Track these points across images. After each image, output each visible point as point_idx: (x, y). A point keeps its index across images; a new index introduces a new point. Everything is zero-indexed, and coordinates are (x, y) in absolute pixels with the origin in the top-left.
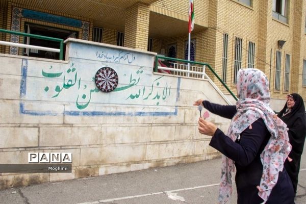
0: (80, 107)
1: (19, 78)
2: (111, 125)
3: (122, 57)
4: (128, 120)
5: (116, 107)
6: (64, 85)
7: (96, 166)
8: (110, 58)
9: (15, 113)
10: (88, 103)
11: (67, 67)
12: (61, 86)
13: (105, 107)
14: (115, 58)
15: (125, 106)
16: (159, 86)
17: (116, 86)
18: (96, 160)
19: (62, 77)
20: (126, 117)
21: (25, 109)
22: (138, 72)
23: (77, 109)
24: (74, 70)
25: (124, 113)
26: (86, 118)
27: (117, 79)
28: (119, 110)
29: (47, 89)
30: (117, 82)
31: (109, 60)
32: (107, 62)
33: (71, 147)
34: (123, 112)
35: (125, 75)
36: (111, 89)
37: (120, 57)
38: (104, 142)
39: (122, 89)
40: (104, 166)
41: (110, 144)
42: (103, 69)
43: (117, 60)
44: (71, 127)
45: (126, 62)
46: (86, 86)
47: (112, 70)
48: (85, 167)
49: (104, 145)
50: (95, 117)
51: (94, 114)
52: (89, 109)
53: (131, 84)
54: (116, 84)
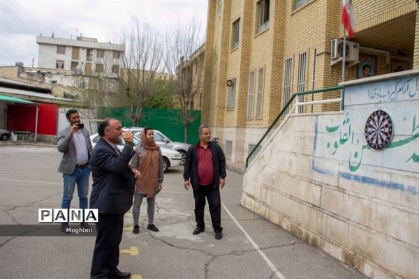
0: (352, 168)
1: (313, 134)
2: (383, 202)
3: (400, 90)
4: (408, 200)
5: (391, 174)
6: (341, 140)
7: (362, 258)
8: (384, 96)
9: (310, 168)
10: (360, 164)
11: (343, 118)
12: (338, 143)
13: (377, 171)
14: (390, 94)
15: (403, 173)
18: (363, 249)
19: (338, 130)
20: (405, 194)
21: (315, 166)
23: (349, 171)
24: (348, 120)
25: (403, 186)
26: (357, 184)
28: (394, 180)
29: (328, 146)
31: (383, 99)
32: (380, 103)
33: (341, 218)
34: (400, 183)
35: (405, 119)
36: (382, 145)
37: (398, 89)
38: (373, 226)
39: (401, 143)
40: (370, 262)
41: (380, 232)
42: (374, 114)
43: (394, 96)
44: (343, 192)
46: (358, 140)
47: (385, 114)
48: (351, 252)
49: (373, 231)
50: (365, 185)
51: (364, 180)
52: (360, 172)
53: (414, 134)
54: (389, 136)
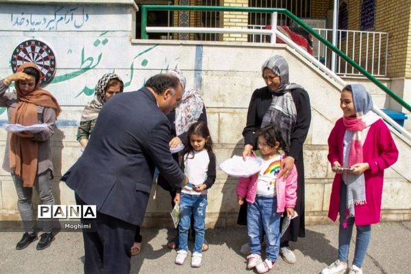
8: (38, 24)
14: (47, 21)
16: (147, 67)
17: (52, 73)
22: (96, 43)
25: (74, 121)
27: (54, 60)
30: (53, 66)
31: (37, 28)
32: (32, 31)
34: (71, 119)
35: (70, 51)
37: (57, 19)
39: (67, 77)
42: (24, 44)
43: (52, 25)
45: (71, 26)
47: (42, 44)
53: (84, 66)
54: (52, 69)
